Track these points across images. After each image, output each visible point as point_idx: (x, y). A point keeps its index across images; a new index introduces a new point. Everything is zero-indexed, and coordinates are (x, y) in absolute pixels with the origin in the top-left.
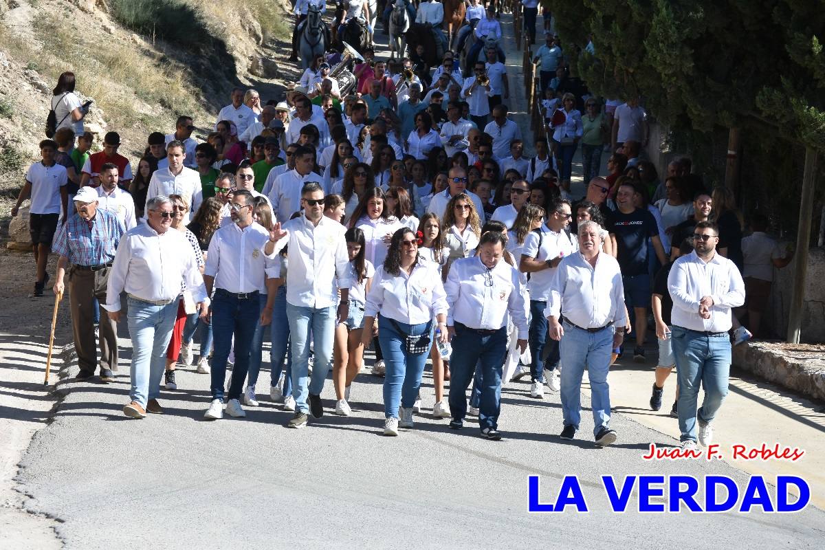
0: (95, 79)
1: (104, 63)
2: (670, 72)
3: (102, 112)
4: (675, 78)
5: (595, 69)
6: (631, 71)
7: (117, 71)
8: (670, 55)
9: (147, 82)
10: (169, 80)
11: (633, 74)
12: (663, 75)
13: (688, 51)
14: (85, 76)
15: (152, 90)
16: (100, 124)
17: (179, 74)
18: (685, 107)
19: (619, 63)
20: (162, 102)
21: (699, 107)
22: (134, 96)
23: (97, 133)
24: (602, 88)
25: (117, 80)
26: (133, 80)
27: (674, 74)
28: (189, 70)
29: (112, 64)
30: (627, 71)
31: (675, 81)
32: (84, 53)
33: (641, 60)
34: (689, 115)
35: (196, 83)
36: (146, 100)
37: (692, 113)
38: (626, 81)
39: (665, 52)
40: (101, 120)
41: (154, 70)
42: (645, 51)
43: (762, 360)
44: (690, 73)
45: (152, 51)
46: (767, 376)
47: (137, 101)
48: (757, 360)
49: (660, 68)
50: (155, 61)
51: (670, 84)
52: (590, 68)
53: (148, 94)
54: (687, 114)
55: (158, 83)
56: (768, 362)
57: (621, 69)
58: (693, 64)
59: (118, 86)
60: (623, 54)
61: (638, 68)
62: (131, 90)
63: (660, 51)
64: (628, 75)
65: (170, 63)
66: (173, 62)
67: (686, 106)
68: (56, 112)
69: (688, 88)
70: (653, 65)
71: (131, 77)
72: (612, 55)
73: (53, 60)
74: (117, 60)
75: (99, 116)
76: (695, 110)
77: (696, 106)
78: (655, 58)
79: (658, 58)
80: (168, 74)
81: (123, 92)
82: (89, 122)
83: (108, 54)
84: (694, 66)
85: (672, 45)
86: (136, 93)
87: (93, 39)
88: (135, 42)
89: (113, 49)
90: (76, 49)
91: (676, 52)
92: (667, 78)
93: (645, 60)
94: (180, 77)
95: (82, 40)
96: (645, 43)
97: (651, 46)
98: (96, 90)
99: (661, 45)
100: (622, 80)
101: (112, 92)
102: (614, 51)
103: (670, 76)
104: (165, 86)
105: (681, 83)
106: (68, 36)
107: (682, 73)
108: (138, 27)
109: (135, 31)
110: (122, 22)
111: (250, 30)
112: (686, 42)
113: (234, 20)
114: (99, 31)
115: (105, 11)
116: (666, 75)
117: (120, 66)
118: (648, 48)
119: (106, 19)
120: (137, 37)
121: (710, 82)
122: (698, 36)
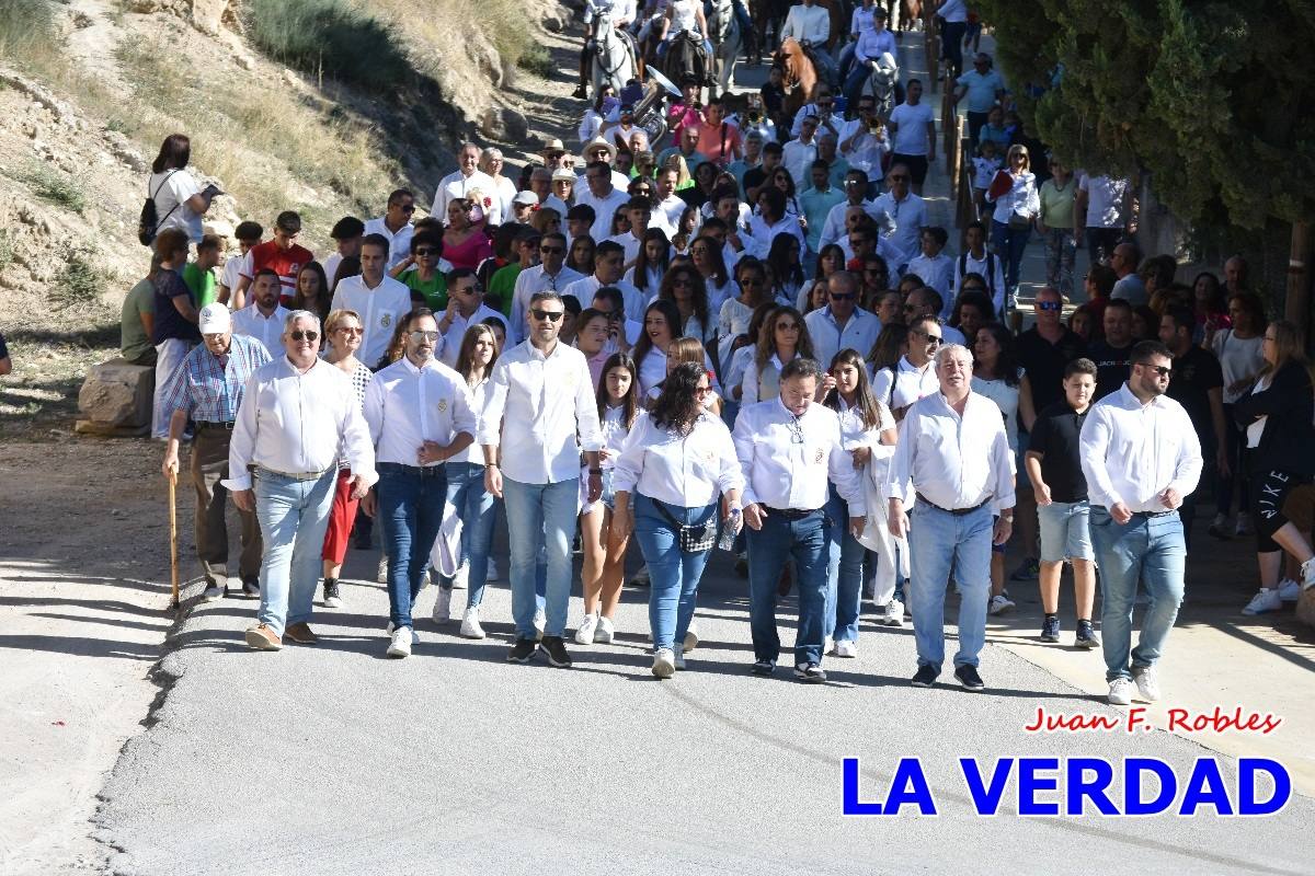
0: (222, 146)
1: (236, 119)
2: (1192, 129)
3: (234, 202)
4: (1200, 140)
5: (1064, 125)
6: (1126, 127)
7: (259, 132)
8: (1191, 100)
9: (310, 151)
10: (346, 147)
11: (1128, 133)
12: (1179, 134)
13: (1223, 94)
14: (204, 143)
15: (318, 164)
16: (231, 221)
17: (362, 137)
18: (1217, 188)
19: (1105, 115)
20: (335, 184)
21: (1240, 185)
22: (286, 174)
23: (225, 237)
24: (1076, 154)
25: (259, 147)
26: (285, 147)
27: (1197, 133)
28: (380, 130)
29: (250, 120)
30: (1119, 128)
31: (1200, 144)
32: (202, 102)
33: (1142, 108)
34: (1225, 201)
35: (391, 151)
36: (309, 181)
37: (1230, 198)
38: (1117, 145)
39: (1183, 95)
40: (232, 215)
41: (320, 131)
42: (1149, 94)
44: (1226, 130)
45: (318, 98)
47: (293, 182)
49: (1174, 123)
50: (322, 116)
51: (1192, 149)
52: (1057, 122)
53: (310, 170)
54: (1220, 200)
55: (325, 153)
57: (1109, 125)
58: (1230, 115)
59: (260, 158)
60: (1112, 100)
61: (1137, 123)
62: (277, 162)
63: (1174, 93)
64: (1120, 135)
65: (347, 119)
66: (352, 116)
67: (1221, 185)
68: (157, 202)
69: (1223, 156)
70: (1164, 118)
71: (282, 143)
72: (1092, 99)
73: (151, 115)
74: (259, 113)
75: (229, 207)
76: (1232, 194)
77: (1236, 186)
78: (1166, 106)
79: (1171, 106)
80: (344, 137)
81: (268, 167)
82: (212, 218)
83: (243, 105)
84: (1231, 118)
85: (1195, 84)
86: (290, 169)
87: (217, 79)
88: (288, 83)
89: (250, 96)
90: (188, 95)
91: (1202, 95)
92: (1186, 139)
93: (1149, 108)
94: (364, 141)
95: (198, 81)
96: (1150, 80)
97: (1161, 86)
98: (224, 165)
99: (1176, 83)
100: (1111, 143)
101: (250, 169)
102: (1096, 94)
103: (1191, 136)
104: (339, 157)
105: (1211, 147)
106: (175, 74)
107: (1213, 130)
108: (294, 58)
109: (288, 65)
110: (268, 51)
111: (482, 62)
112: (1219, 77)
113: (455, 45)
114: (228, 66)
115: (239, 34)
116: (1185, 134)
117: (263, 124)
118: (1154, 89)
119: (238, 44)
120: (292, 75)
121: (1259, 145)
122: (1239, 67)
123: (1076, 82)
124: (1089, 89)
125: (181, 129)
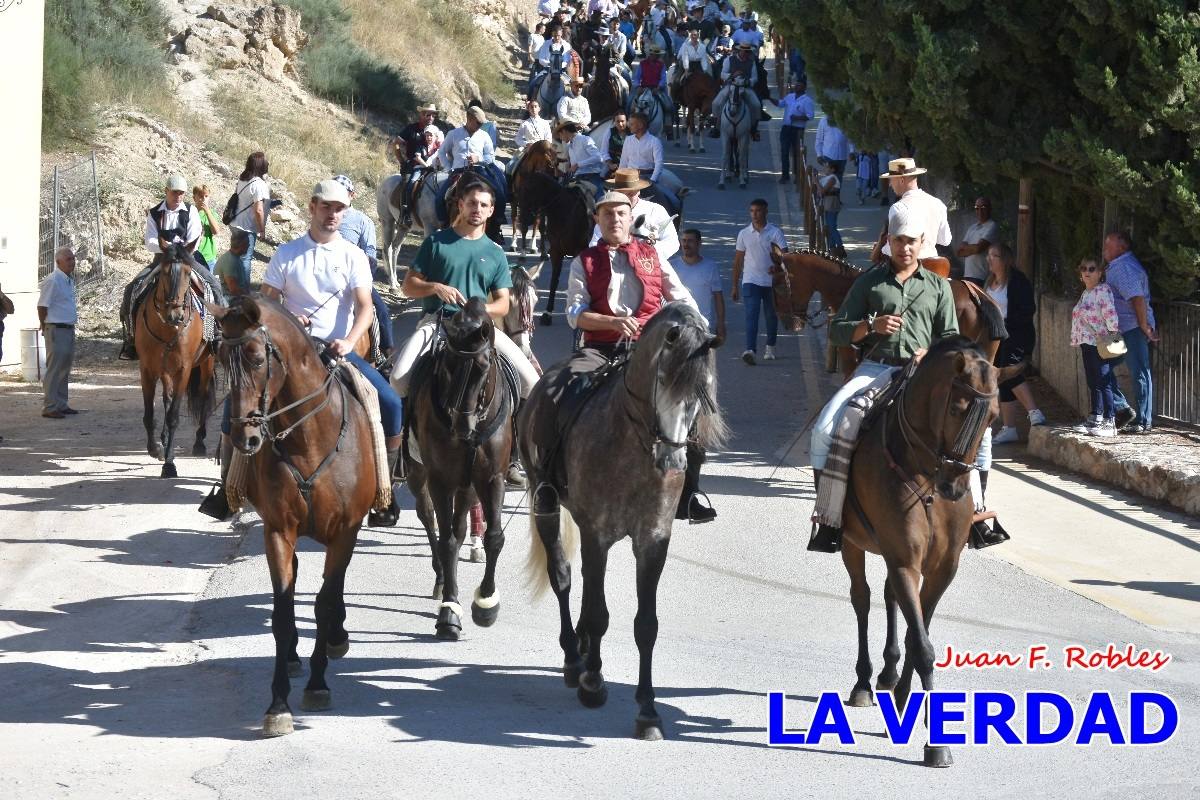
0: (285, 157)
1: (295, 139)
2: (942, 117)
4: (948, 124)
6: (897, 117)
7: (309, 147)
8: (940, 97)
9: (347, 159)
10: (373, 154)
11: (899, 122)
12: (934, 121)
13: (962, 91)
14: (274, 156)
15: (353, 168)
16: (292, 210)
17: (383, 148)
18: (961, 157)
19: (882, 109)
20: (368, 183)
21: (977, 155)
25: (309, 157)
26: (329, 157)
27: (946, 119)
29: (304, 139)
30: (892, 118)
31: (948, 127)
32: (271, 128)
33: (908, 104)
34: (968, 166)
37: (970, 164)
38: (891, 129)
39: (934, 93)
40: (293, 206)
41: (354, 144)
42: (911, 94)
43: (1065, 448)
44: (966, 117)
45: (352, 121)
46: (1071, 466)
48: (1059, 448)
49: (929, 113)
50: (355, 134)
51: (941, 131)
54: (965, 165)
55: (356, 161)
56: (1072, 449)
57: (885, 117)
58: (967, 106)
59: (312, 165)
60: (886, 99)
61: (905, 114)
62: (325, 168)
63: (929, 93)
64: (893, 122)
65: (372, 134)
66: (376, 132)
67: (964, 155)
68: (240, 197)
69: (965, 135)
70: (923, 110)
71: (327, 155)
72: (873, 99)
73: (235, 139)
74: (311, 134)
75: (290, 200)
76: (973, 160)
77: (974, 155)
78: (924, 101)
79: (927, 101)
80: (373, 147)
81: (319, 171)
82: (281, 207)
83: (301, 129)
84: (969, 109)
85: (943, 85)
86: (333, 172)
87: (282, 112)
88: (331, 112)
89: (305, 122)
90: (262, 124)
91: (948, 93)
92: (938, 124)
93: (912, 104)
94: (384, 150)
95: (269, 114)
96: (911, 84)
97: (918, 87)
98: (286, 170)
99: (929, 85)
100: (887, 128)
101: (304, 172)
102: (875, 95)
103: (942, 122)
104: (367, 162)
105: (954, 129)
106: (252, 110)
107: (957, 117)
108: (334, 95)
109: (331, 101)
110: (316, 91)
111: (467, 92)
112: (958, 80)
113: (448, 82)
114: (288, 102)
115: (296, 80)
116: (937, 120)
117: (314, 142)
118: (914, 90)
119: (295, 87)
120: (333, 107)
121: (989, 126)
122: (973, 73)
123: (861, 88)
124: (870, 92)
125: (257, 147)
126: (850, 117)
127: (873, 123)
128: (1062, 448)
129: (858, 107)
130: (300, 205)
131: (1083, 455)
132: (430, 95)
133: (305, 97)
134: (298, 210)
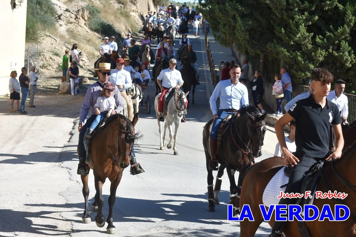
0: (84, 45)
1: (86, 41)
2: (242, 39)
4: (244, 41)
6: (232, 39)
7: (90, 43)
9: (99, 46)
11: (232, 40)
12: (240, 40)
13: (247, 33)
16: (86, 58)
18: (247, 49)
19: (228, 37)
21: (251, 48)
22: (95, 50)
25: (90, 45)
27: (243, 40)
29: (89, 41)
30: (230, 39)
32: (81, 38)
33: (234, 36)
34: (248, 51)
38: (230, 42)
39: (241, 33)
40: (86, 57)
41: (101, 42)
42: (235, 33)
43: (270, 119)
44: (248, 39)
45: (100, 37)
46: (271, 123)
50: (101, 40)
56: (272, 120)
58: (248, 37)
59: (90, 47)
60: (229, 34)
61: (233, 38)
62: (94, 48)
63: (239, 33)
68: (72, 55)
69: (248, 43)
70: (238, 37)
71: (94, 45)
72: (226, 35)
73: (72, 41)
74: (90, 40)
76: (250, 50)
78: (238, 35)
79: (239, 35)
81: (92, 49)
83: (88, 39)
85: (243, 31)
86: (96, 49)
87: (83, 34)
88: (95, 35)
89: (89, 37)
90: (79, 37)
91: (244, 33)
92: (241, 41)
95: (80, 35)
96: (235, 31)
97: (237, 32)
98: (84, 48)
99: (239, 31)
100: (229, 41)
101: (89, 49)
102: (226, 33)
105: (245, 42)
106: (76, 34)
107: (246, 39)
108: (96, 31)
109: (95, 32)
110: (92, 29)
111: (128, 30)
112: (247, 30)
113: (124, 28)
114: (85, 32)
115: (87, 26)
116: (241, 40)
117: (91, 42)
118: (236, 32)
119: (87, 29)
120: (96, 33)
121: (254, 41)
122: (250, 29)
123: (223, 32)
124: (225, 33)
126: (220, 39)
127: (226, 40)
128: (269, 119)
129: (222, 36)
130: (87, 57)
131: (275, 121)
132: (119, 31)
133: (89, 31)
134: (87, 58)
